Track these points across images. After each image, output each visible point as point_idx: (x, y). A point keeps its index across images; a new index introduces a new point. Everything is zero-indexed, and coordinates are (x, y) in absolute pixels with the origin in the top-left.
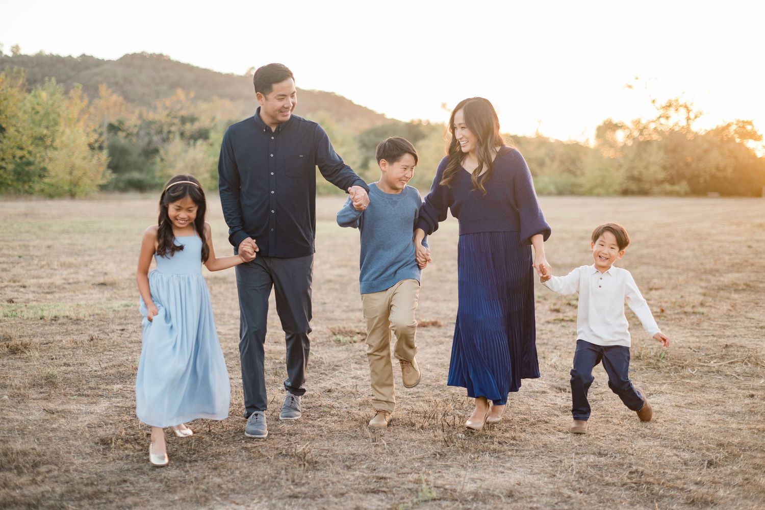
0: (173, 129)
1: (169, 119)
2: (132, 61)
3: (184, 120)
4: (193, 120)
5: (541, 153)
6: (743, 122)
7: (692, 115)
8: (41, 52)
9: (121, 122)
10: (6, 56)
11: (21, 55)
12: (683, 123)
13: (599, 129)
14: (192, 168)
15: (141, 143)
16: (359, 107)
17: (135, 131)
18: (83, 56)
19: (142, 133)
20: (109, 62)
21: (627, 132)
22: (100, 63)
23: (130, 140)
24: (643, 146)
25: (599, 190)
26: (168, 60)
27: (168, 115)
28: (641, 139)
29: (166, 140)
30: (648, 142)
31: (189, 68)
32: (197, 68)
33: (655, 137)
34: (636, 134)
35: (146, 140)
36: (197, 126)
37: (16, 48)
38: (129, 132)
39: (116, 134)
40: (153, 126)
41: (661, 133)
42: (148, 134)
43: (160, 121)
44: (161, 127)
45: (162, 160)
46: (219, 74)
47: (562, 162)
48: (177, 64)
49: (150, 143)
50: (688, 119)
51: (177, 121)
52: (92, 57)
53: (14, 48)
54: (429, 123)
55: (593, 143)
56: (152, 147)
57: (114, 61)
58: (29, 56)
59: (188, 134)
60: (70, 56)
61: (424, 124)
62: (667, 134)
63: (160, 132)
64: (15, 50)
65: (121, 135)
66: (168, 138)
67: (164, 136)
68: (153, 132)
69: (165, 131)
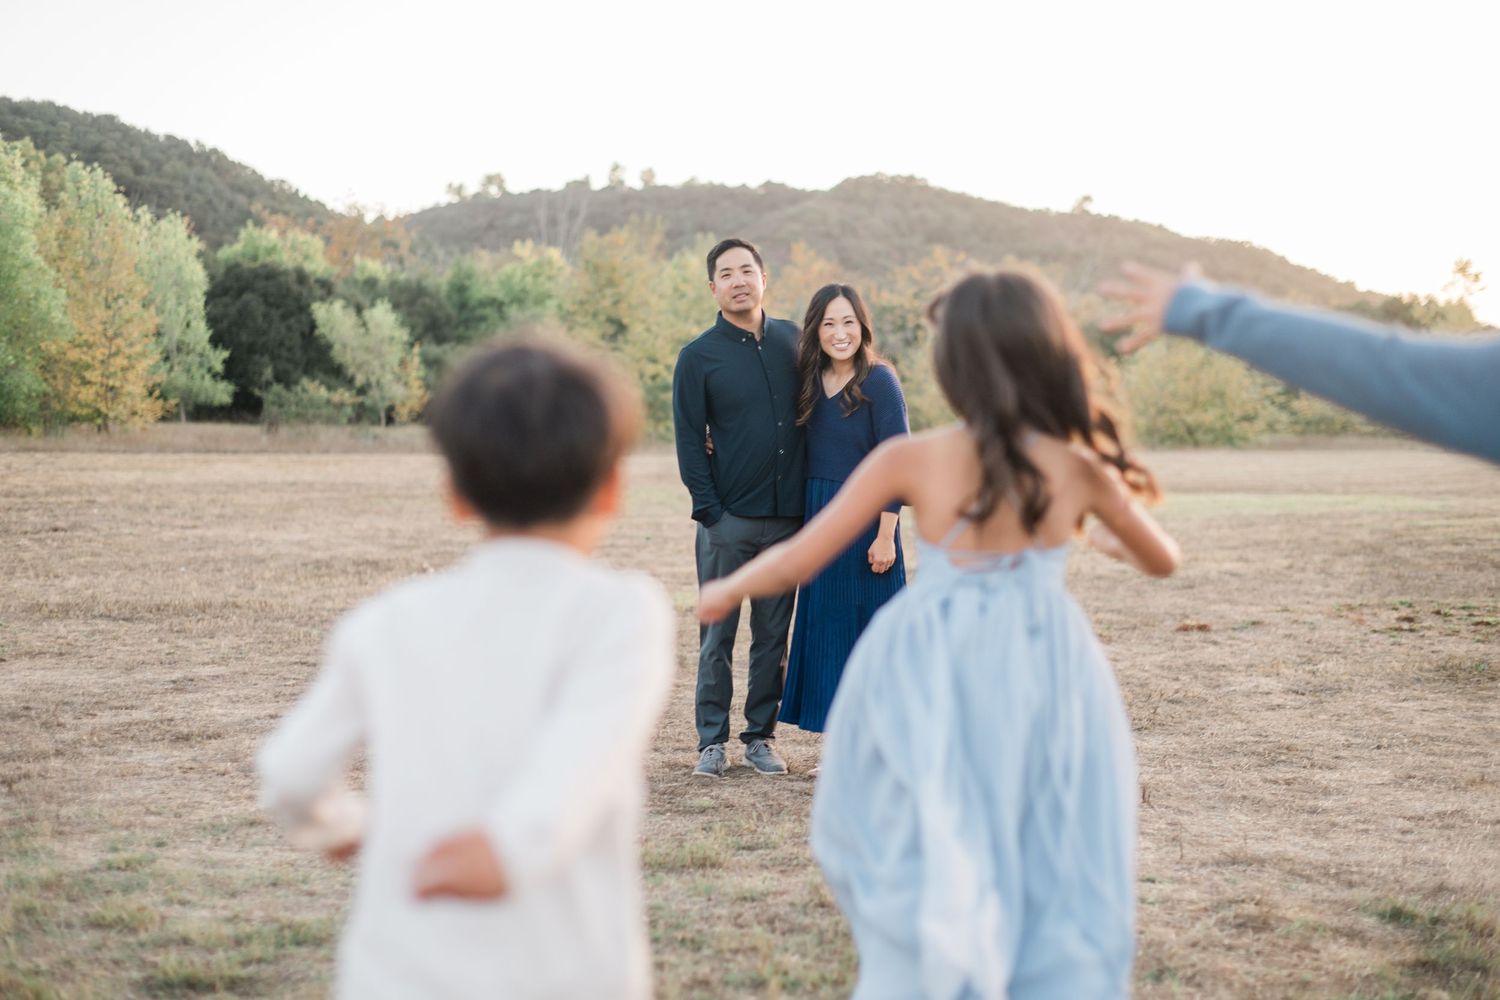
2: (854, 192)
8: (692, 180)
10: (631, 189)
11: (657, 187)
16: (1300, 269)
18: (768, 185)
20: (814, 194)
22: (797, 197)
26: (925, 188)
27: (914, 296)
29: (911, 343)
31: (963, 202)
32: (980, 200)
37: (648, 175)
40: (888, 317)
43: (902, 307)
44: (903, 318)
46: (1021, 212)
48: (942, 195)
52: (782, 186)
53: (645, 174)
57: (823, 192)
58: (672, 188)
60: (744, 185)
61: (1422, 302)
63: (902, 328)
64: (647, 178)
66: (916, 338)
67: (909, 335)
68: (887, 327)
69: (911, 324)
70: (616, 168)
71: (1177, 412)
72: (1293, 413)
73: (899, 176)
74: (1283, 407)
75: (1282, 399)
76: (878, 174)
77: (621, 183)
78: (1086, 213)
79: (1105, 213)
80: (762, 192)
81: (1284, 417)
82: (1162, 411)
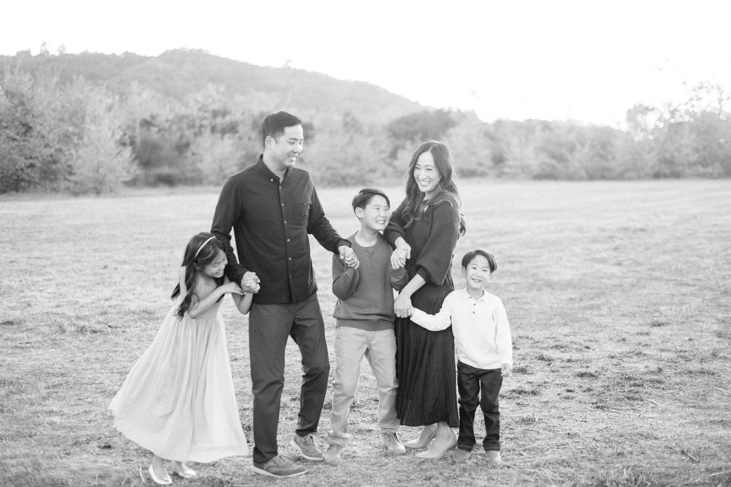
0: (205, 122)
1: (200, 114)
2: (172, 57)
3: (215, 114)
4: (224, 113)
5: (572, 137)
7: (724, 96)
8: (86, 51)
9: (153, 117)
10: (52, 55)
11: (66, 54)
12: (716, 104)
13: (629, 111)
14: (221, 161)
15: (175, 138)
16: (393, 95)
17: (167, 125)
18: (126, 53)
19: (174, 128)
20: (150, 58)
21: (659, 115)
22: (142, 59)
23: (163, 135)
24: (675, 128)
26: (207, 55)
27: (200, 109)
28: (673, 121)
29: (198, 134)
30: (680, 124)
31: (227, 61)
32: (235, 61)
33: (687, 119)
34: (667, 116)
35: (178, 135)
36: (228, 118)
38: (161, 127)
39: (148, 129)
40: (185, 121)
41: (692, 115)
42: (180, 129)
44: (194, 121)
45: (193, 154)
46: (257, 67)
47: (593, 147)
48: (217, 58)
49: (182, 137)
50: (720, 100)
51: (207, 115)
52: (134, 54)
53: (60, 47)
54: (459, 110)
55: (624, 126)
56: (185, 141)
57: (155, 57)
58: (75, 55)
59: (219, 128)
60: (114, 54)
61: (454, 110)
62: (699, 115)
63: (193, 126)
64: (61, 49)
65: (154, 130)
66: (200, 132)
67: (197, 130)
68: (185, 126)
69: (197, 125)
70: (44, 44)
71: (335, 168)
72: (394, 167)
73: (194, 49)
74: (389, 164)
75: (388, 160)
76: (183, 48)
77: (47, 52)
78: (289, 67)
79: (299, 68)
80: (123, 57)
81: (390, 169)
82: (329, 168)
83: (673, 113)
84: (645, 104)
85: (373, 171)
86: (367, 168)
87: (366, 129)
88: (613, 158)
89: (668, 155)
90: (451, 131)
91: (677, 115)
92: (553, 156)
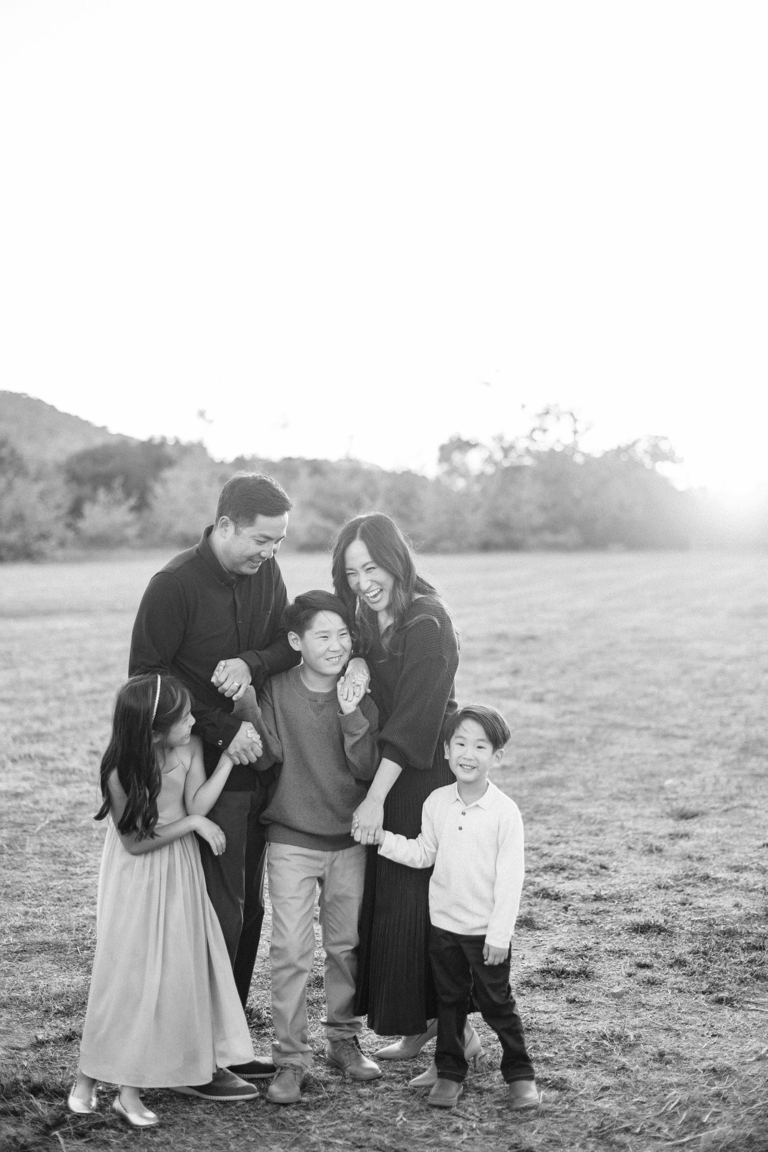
5: (356, 486)
6: (657, 437)
7: (580, 427)
12: (568, 440)
13: (443, 448)
16: (67, 416)
21: (487, 455)
24: (511, 474)
25: (446, 544)
28: (506, 464)
30: (517, 470)
33: (528, 461)
34: (498, 456)
41: (537, 456)
50: (575, 432)
54: (177, 442)
55: (433, 471)
61: (171, 442)
62: (545, 456)
72: (78, 531)
74: (69, 526)
75: (68, 520)
83: (506, 451)
84: (465, 437)
85: (44, 536)
86: (35, 531)
87: (32, 468)
88: (421, 519)
89: (501, 516)
90: (167, 474)
91: (513, 455)
92: (327, 515)
